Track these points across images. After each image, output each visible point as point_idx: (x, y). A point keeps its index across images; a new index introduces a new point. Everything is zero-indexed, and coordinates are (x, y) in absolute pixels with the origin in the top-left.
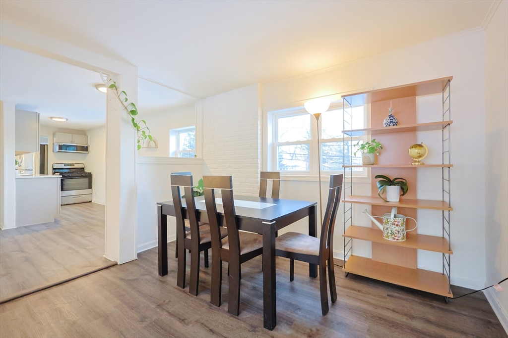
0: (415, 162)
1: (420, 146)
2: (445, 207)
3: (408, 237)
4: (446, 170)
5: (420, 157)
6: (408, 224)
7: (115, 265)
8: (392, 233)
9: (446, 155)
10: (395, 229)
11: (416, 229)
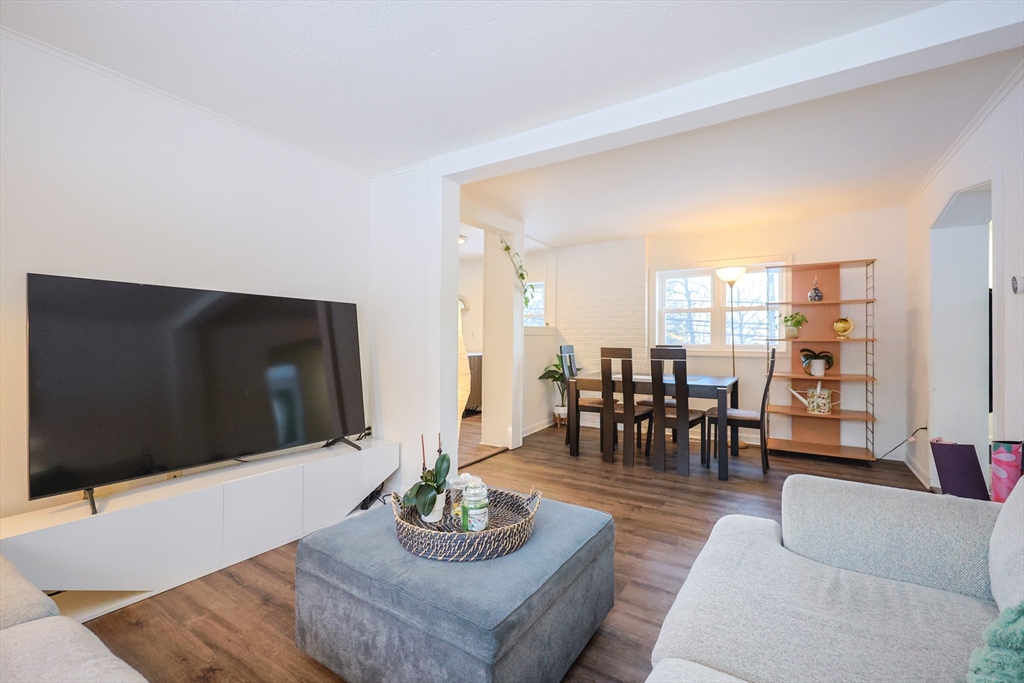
0: (840, 336)
1: (845, 320)
2: (868, 381)
3: (833, 411)
4: (870, 344)
5: (845, 331)
6: (835, 398)
7: (506, 450)
8: (819, 407)
9: (870, 330)
10: (821, 402)
11: (839, 405)
